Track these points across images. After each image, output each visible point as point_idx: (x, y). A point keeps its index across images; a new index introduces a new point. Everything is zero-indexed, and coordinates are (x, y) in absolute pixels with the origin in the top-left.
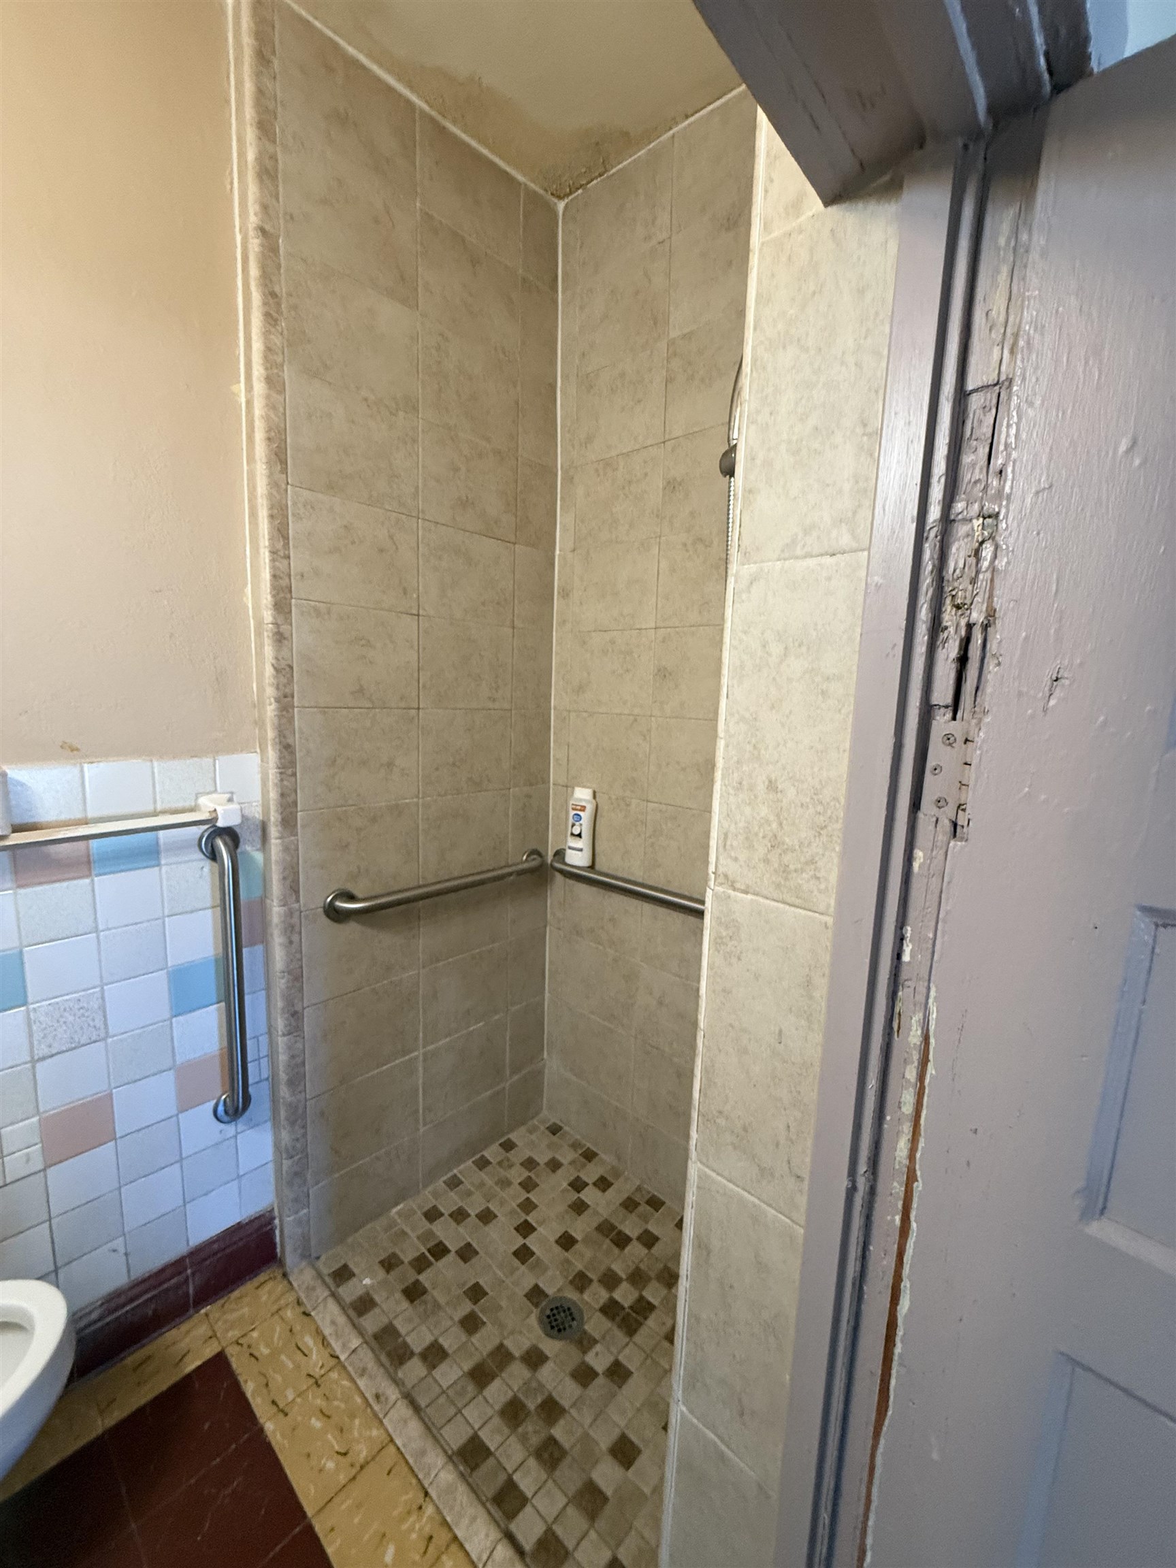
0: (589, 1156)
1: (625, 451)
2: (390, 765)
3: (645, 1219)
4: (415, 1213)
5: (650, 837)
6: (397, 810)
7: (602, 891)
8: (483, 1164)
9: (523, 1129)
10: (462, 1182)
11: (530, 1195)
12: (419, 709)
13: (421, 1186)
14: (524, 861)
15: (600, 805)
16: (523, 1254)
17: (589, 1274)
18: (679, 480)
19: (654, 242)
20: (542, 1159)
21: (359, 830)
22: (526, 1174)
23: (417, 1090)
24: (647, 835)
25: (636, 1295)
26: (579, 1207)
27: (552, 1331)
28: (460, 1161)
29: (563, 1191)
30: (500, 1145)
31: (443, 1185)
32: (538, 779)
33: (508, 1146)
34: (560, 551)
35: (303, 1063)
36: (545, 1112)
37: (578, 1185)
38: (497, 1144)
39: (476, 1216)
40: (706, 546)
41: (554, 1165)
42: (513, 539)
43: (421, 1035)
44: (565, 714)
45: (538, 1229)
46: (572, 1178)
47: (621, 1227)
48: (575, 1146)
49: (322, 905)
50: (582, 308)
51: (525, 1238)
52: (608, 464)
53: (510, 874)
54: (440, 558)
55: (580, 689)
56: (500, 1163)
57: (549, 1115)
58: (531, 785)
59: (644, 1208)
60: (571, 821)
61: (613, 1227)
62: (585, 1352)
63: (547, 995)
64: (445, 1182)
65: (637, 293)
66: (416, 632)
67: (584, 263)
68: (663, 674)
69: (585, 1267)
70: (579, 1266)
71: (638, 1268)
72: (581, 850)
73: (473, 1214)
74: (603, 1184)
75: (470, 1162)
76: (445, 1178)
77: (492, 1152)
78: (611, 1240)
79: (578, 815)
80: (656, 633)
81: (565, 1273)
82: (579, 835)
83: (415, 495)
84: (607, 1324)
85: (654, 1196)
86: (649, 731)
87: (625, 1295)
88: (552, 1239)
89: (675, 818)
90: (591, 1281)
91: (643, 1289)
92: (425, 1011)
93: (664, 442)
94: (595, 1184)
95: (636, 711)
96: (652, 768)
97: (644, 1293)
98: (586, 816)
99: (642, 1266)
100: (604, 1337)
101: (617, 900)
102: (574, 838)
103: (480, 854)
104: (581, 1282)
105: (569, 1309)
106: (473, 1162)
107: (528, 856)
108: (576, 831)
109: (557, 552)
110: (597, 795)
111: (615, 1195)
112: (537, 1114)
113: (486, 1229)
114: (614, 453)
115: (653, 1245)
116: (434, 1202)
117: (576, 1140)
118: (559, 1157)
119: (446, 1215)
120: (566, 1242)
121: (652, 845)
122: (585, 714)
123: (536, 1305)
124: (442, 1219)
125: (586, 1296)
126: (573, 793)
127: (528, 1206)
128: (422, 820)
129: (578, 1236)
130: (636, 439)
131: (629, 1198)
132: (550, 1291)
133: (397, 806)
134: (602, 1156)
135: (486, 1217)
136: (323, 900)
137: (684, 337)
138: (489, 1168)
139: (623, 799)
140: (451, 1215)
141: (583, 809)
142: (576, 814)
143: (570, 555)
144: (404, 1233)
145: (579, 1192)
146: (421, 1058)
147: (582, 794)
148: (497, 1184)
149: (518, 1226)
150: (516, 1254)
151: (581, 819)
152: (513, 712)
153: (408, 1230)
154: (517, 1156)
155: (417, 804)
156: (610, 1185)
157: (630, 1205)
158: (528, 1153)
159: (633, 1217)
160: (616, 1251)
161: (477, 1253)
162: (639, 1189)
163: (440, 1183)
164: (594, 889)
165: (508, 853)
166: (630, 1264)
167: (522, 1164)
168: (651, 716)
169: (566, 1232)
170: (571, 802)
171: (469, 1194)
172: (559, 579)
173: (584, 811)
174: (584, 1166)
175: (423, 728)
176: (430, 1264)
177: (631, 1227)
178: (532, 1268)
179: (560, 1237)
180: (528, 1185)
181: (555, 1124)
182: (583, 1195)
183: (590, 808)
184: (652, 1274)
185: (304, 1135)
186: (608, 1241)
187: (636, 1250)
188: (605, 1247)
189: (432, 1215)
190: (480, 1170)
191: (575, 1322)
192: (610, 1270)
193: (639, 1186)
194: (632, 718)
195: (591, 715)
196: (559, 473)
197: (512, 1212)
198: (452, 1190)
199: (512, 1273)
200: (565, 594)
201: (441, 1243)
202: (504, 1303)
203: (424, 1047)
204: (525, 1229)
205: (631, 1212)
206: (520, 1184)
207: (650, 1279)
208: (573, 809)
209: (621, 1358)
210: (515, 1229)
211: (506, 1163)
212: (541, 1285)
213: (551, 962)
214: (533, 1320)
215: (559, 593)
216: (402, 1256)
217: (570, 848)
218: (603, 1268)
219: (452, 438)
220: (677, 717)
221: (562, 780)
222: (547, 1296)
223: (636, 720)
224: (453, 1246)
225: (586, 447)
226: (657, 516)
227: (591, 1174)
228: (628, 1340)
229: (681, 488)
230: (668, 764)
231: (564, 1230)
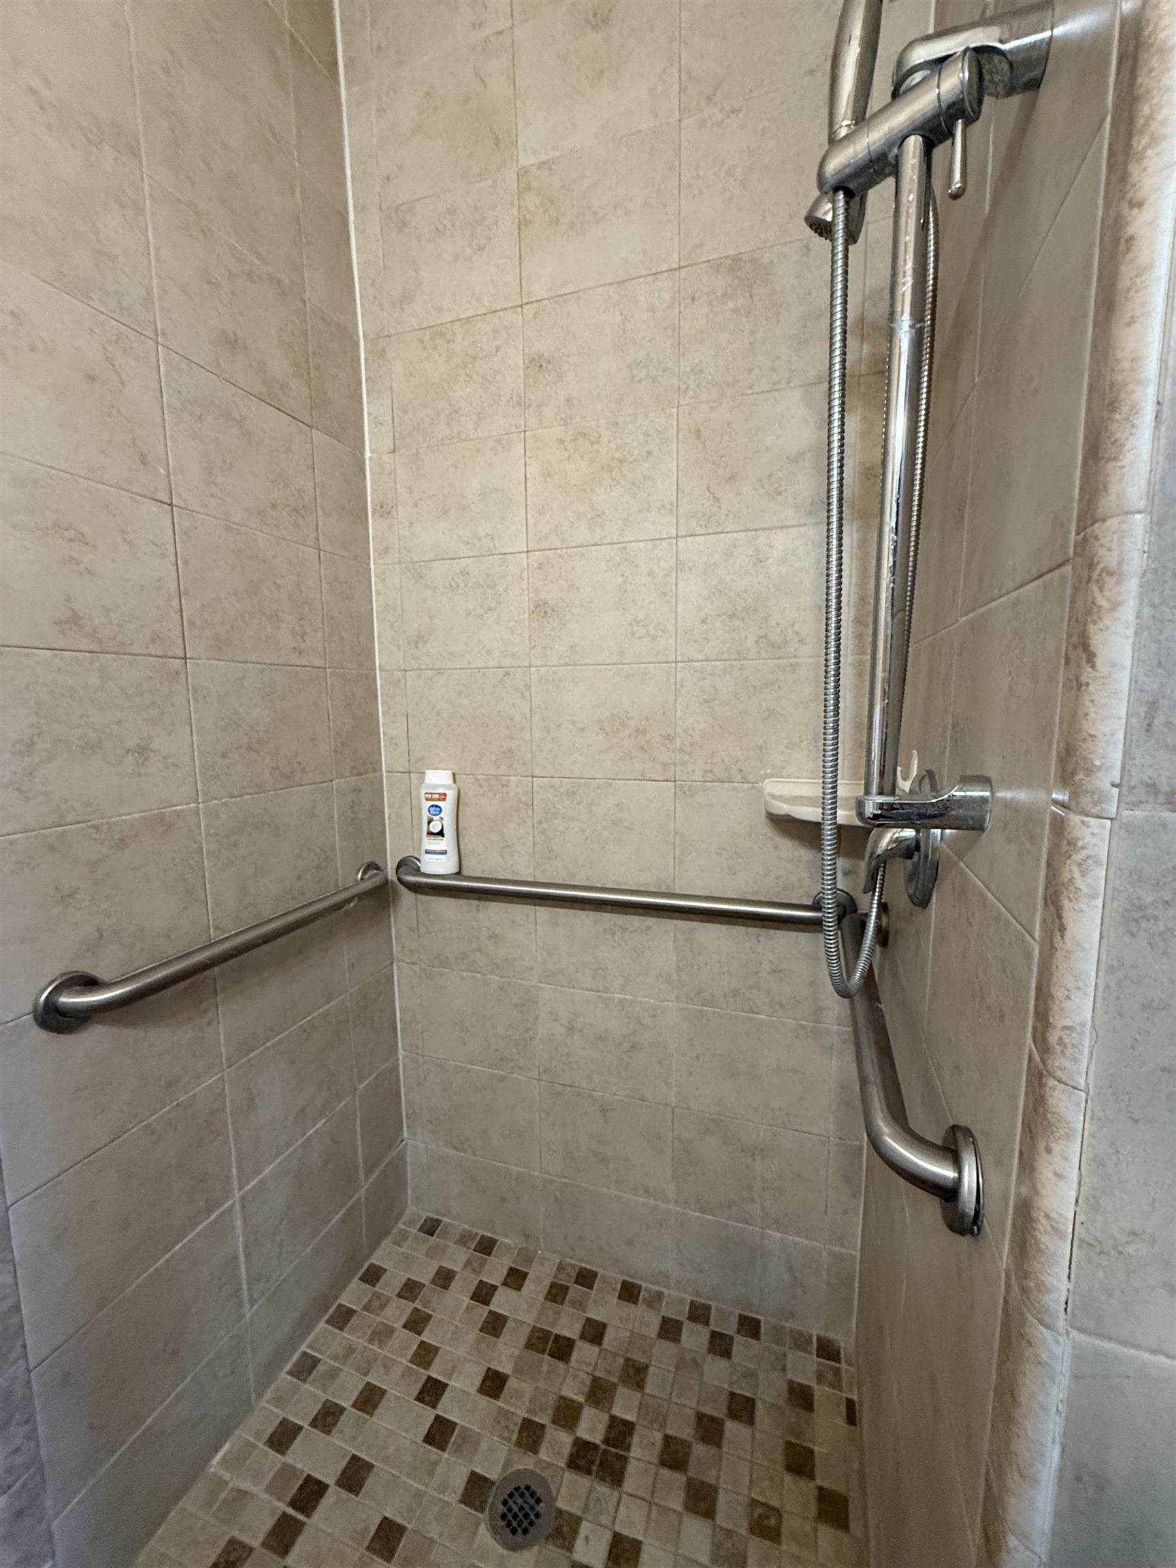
0: (486, 1247)
1: (462, 316)
2: (142, 750)
3: (581, 1305)
4: (254, 1446)
5: (540, 822)
6: (162, 824)
7: (474, 903)
8: (343, 1318)
9: (386, 1243)
10: (319, 1360)
11: (424, 1338)
12: (185, 658)
13: (253, 1396)
14: (360, 881)
15: (462, 792)
16: (440, 1433)
17: (536, 1419)
18: (546, 355)
19: (487, 31)
20: (424, 1276)
21: (93, 865)
22: (408, 1307)
23: (236, 1258)
24: (535, 820)
25: (606, 1417)
26: (495, 1325)
27: (515, 1538)
28: (309, 1328)
29: (468, 1309)
30: (361, 1279)
31: (289, 1377)
32: (367, 765)
33: (373, 1276)
34: (372, 452)
35: (18, 1308)
36: (411, 1209)
37: (483, 1294)
38: (356, 1279)
39: (354, 1406)
40: (592, 443)
41: (444, 1278)
42: (307, 420)
43: (234, 1171)
44: (398, 674)
45: (451, 1383)
46: (473, 1288)
47: (556, 1331)
48: (463, 1240)
49: (30, 1008)
50: (381, 111)
51: (434, 1407)
52: (438, 332)
53: (349, 900)
54: (200, 418)
55: (420, 639)
56: (367, 1308)
57: (416, 1210)
58: (359, 774)
59: (575, 1291)
60: (425, 815)
61: (546, 1334)
62: (570, 1549)
63: (401, 1053)
64: (291, 1373)
65: (467, 100)
66: (170, 533)
67: (379, 48)
68: (542, 610)
69: (529, 1411)
70: (522, 1414)
71: (595, 1380)
72: (445, 853)
73: (346, 1404)
74: (516, 1278)
75: (322, 1324)
76: (288, 1367)
77: (353, 1295)
78: (551, 1355)
79: (436, 806)
80: (528, 558)
81: (506, 1434)
82: (441, 833)
83: (148, 301)
84: (584, 1482)
85: (581, 1268)
86: (528, 686)
87: (592, 1427)
88: (473, 1390)
89: (574, 793)
90: (543, 1427)
91: (610, 1409)
92: (237, 1134)
93: (521, 306)
94: (505, 1284)
95: (507, 662)
96: (537, 735)
97: (616, 1411)
98: (447, 806)
99: (598, 1374)
100: (586, 1508)
101: (496, 910)
102: (432, 837)
103: (299, 878)
104: (530, 1435)
105: (528, 1488)
106: (328, 1322)
107: (364, 873)
108: (435, 827)
109: (368, 454)
110: (457, 776)
111: (535, 1288)
112: (401, 1213)
113: (374, 1419)
114: (446, 318)
115: (602, 1335)
116: (281, 1414)
117: (463, 1230)
118: (447, 1265)
119: (306, 1426)
120: (493, 1384)
121: (544, 832)
122: (430, 673)
123: (481, 1509)
124: (302, 1434)
125: (543, 1455)
126: (423, 779)
127: (425, 1355)
128: (207, 835)
129: (506, 1368)
130: (479, 300)
131: (553, 1285)
132: (493, 1473)
133: (161, 818)
134: (502, 1239)
135: (370, 1399)
136: (33, 998)
137: (541, 165)
138: (354, 1320)
139: (497, 778)
140: (314, 1424)
141: (443, 797)
142: (432, 806)
143: (387, 458)
144: (242, 1494)
145: (488, 1305)
146: (238, 1207)
147: (438, 779)
148: (371, 1341)
149: (420, 1393)
150: (429, 1439)
151: (441, 811)
152: (328, 670)
153: (245, 1485)
154: (390, 1285)
155: (197, 812)
156: (524, 1276)
157: (556, 1294)
158: (404, 1276)
159: (566, 1308)
160: (561, 1366)
161: (370, 1467)
162: (561, 1268)
163: (284, 1377)
164: (463, 903)
165: (337, 872)
166: (583, 1375)
167: (399, 1295)
168: (530, 667)
169: (489, 1369)
170: (423, 792)
171: (333, 1374)
172: (374, 491)
173: (444, 800)
174: (482, 1265)
175: (194, 689)
176: (298, 1527)
177: (568, 1326)
178: (458, 1451)
179: (483, 1381)
180: (417, 1323)
181: (429, 1219)
182: (494, 1307)
183: (451, 795)
184: (615, 1380)
185: (32, 1436)
186: (547, 1357)
187: (584, 1352)
188: (545, 1368)
189: (283, 1438)
190: (341, 1329)
191: (542, 1505)
192: (562, 1398)
193: (560, 1262)
194: (501, 672)
195: (440, 672)
196: (362, 343)
197: (407, 1373)
198: (304, 1381)
199: (431, 1474)
200: (385, 511)
201: (309, 1479)
202: (433, 1532)
203: (240, 1189)
204: (432, 1392)
205: (562, 1303)
206: (405, 1326)
207: (614, 1386)
208: (427, 799)
209: (618, 1529)
210: (417, 1399)
211: (376, 1304)
212: (478, 1470)
213: (402, 1010)
214: (484, 1535)
215: (374, 510)
216: (245, 1538)
217: (427, 852)
218: (551, 1401)
219: (203, 232)
220: (567, 665)
221: (401, 765)
222: (493, 1483)
223: (507, 674)
224: (328, 1474)
225: (402, 309)
226: (519, 404)
227: (494, 1273)
228: (616, 1494)
229: (551, 366)
230: (559, 726)
231: (485, 1369)
